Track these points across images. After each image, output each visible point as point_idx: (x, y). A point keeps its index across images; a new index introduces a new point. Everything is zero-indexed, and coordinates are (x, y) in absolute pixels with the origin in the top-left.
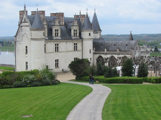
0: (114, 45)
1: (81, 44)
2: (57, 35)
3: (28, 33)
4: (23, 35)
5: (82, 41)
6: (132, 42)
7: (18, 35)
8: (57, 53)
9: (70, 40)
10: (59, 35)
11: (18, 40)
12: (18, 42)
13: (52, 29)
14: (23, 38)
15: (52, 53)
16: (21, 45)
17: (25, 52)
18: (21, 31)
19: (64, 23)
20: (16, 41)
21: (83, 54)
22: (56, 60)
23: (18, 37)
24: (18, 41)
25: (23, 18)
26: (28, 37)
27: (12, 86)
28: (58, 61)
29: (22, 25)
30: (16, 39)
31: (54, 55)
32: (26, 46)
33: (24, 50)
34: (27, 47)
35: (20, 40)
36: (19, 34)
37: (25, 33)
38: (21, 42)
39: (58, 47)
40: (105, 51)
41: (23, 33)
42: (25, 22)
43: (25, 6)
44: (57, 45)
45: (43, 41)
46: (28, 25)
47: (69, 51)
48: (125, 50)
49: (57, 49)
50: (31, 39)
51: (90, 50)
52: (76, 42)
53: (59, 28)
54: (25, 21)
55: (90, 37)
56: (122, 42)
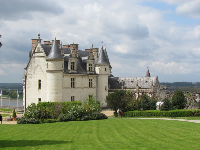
0: (132, 82)
1: (96, 80)
2: (73, 68)
3: (43, 64)
4: (36, 67)
5: (97, 77)
6: (151, 79)
7: (30, 67)
8: (73, 89)
9: (86, 75)
10: (75, 68)
11: (29, 72)
12: (29, 76)
13: (68, 61)
14: (36, 70)
15: (68, 88)
16: (32, 78)
17: (37, 86)
18: (33, 62)
19: (78, 56)
20: (26, 74)
21: (98, 92)
22: (71, 97)
23: (29, 70)
24: (29, 74)
25: (36, 48)
26: (42, 69)
27: (57, 120)
28: (74, 98)
29: (35, 56)
30: (27, 72)
31: (70, 90)
32: (40, 79)
33: (37, 85)
34: (40, 81)
35: (32, 73)
36: (30, 65)
37: (38, 65)
38: (33, 75)
39: (73, 82)
40: (121, 88)
41: (36, 65)
42: (39, 52)
43: (39, 33)
44: (73, 80)
45: (61, 73)
46: (42, 56)
47: (84, 88)
48: (145, 87)
49: (73, 85)
50: (47, 71)
51: (106, 87)
52: (92, 78)
53: (75, 60)
54: (39, 50)
55: (106, 73)
56: (139, 78)
